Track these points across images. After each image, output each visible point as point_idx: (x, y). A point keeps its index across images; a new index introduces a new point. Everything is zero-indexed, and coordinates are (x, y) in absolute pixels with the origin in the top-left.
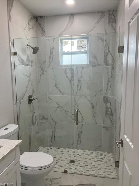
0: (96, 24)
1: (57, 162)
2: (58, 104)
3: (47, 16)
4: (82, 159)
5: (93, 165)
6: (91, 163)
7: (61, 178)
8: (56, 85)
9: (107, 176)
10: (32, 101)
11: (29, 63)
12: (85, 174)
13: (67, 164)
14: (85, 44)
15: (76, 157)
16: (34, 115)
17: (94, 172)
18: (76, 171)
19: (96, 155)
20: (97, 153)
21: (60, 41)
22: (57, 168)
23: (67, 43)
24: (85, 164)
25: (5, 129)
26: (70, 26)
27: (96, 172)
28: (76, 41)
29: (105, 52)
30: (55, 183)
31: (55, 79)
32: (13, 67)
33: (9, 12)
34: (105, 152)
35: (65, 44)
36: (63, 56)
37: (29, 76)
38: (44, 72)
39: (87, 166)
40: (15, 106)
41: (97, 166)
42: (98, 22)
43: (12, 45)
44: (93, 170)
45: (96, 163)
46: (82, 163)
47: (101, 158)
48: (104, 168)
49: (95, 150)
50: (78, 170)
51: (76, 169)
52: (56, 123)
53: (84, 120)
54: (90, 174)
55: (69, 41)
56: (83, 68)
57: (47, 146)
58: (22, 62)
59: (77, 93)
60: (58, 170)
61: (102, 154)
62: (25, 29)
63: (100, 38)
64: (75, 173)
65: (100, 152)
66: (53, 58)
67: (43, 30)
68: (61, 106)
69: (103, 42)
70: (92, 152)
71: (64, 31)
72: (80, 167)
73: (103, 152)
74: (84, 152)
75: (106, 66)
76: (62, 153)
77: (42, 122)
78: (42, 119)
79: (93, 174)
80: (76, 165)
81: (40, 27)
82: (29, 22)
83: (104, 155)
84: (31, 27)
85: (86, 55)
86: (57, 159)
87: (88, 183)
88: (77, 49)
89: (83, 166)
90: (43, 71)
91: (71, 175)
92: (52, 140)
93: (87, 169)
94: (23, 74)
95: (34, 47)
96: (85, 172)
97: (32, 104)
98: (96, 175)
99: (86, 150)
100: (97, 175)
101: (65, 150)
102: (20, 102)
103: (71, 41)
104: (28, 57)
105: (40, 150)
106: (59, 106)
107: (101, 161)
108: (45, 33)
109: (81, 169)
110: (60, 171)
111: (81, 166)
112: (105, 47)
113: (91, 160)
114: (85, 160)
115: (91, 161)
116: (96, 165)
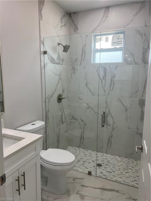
0: (134, 17)
1: (83, 163)
2: (88, 105)
3: (81, 12)
4: (110, 164)
5: (121, 172)
6: (119, 169)
7: (84, 178)
8: (86, 85)
9: (135, 185)
10: (62, 100)
11: (60, 61)
12: (110, 179)
13: (93, 167)
14: (121, 40)
15: (104, 161)
16: (64, 114)
17: (121, 179)
18: (101, 175)
19: (126, 162)
20: (128, 160)
21: (93, 38)
22: (82, 169)
23: (100, 40)
24: (112, 169)
25: (32, 125)
26: (105, 21)
27: (123, 179)
28: (110, 37)
29: (144, 48)
30: (77, 182)
31: (86, 78)
32: (42, 66)
33: (40, 10)
34: (138, 161)
35: (98, 41)
36: (96, 53)
37: (60, 75)
38: (76, 71)
39: (114, 172)
40: (44, 104)
41: (126, 173)
42: (137, 14)
43: (42, 44)
44: (120, 177)
45: (125, 171)
46: (110, 168)
47: (131, 167)
48: (133, 177)
49: (126, 157)
50: (104, 174)
51: (102, 173)
52: (85, 124)
53: (115, 123)
54: (116, 180)
55: (103, 37)
56: (117, 67)
57: (75, 147)
58: (52, 61)
59: (109, 94)
60: (82, 171)
61: (133, 162)
62: (56, 27)
63: (139, 32)
64: (100, 177)
65: (131, 160)
66: (85, 56)
67: (75, 26)
68: (91, 107)
69: (142, 36)
70: (123, 159)
71: (98, 26)
72: (106, 172)
73: (135, 160)
74: (113, 158)
75: (144, 64)
76: (90, 156)
77: (71, 122)
78: (71, 119)
79: (119, 181)
80: (102, 170)
81: (73, 23)
82: (61, 19)
83: (136, 164)
84: (63, 24)
85: (122, 52)
86: (84, 161)
87: (112, 189)
88: (112, 46)
89: (110, 171)
90: (74, 70)
91: (95, 177)
92: (81, 141)
93: (113, 175)
94: (53, 73)
95: (65, 45)
96: (111, 177)
97: (61, 102)
98: (122, 182)
99: (116, 155)
100: (124, 182)
101: (94, 153)
102: (49, 101)
103: (105, 37)
104: (59, 55)
105: (69, 150)
106: (89, 107)
107: (131, 169)
108: (78, 29)
109: (107, 174)
110: (85, 172)
111: (108, 171)
112: (144, 43)
113: (120, 166)
114: (113, 165)
115: (119, 168)
116: (124, 172)
